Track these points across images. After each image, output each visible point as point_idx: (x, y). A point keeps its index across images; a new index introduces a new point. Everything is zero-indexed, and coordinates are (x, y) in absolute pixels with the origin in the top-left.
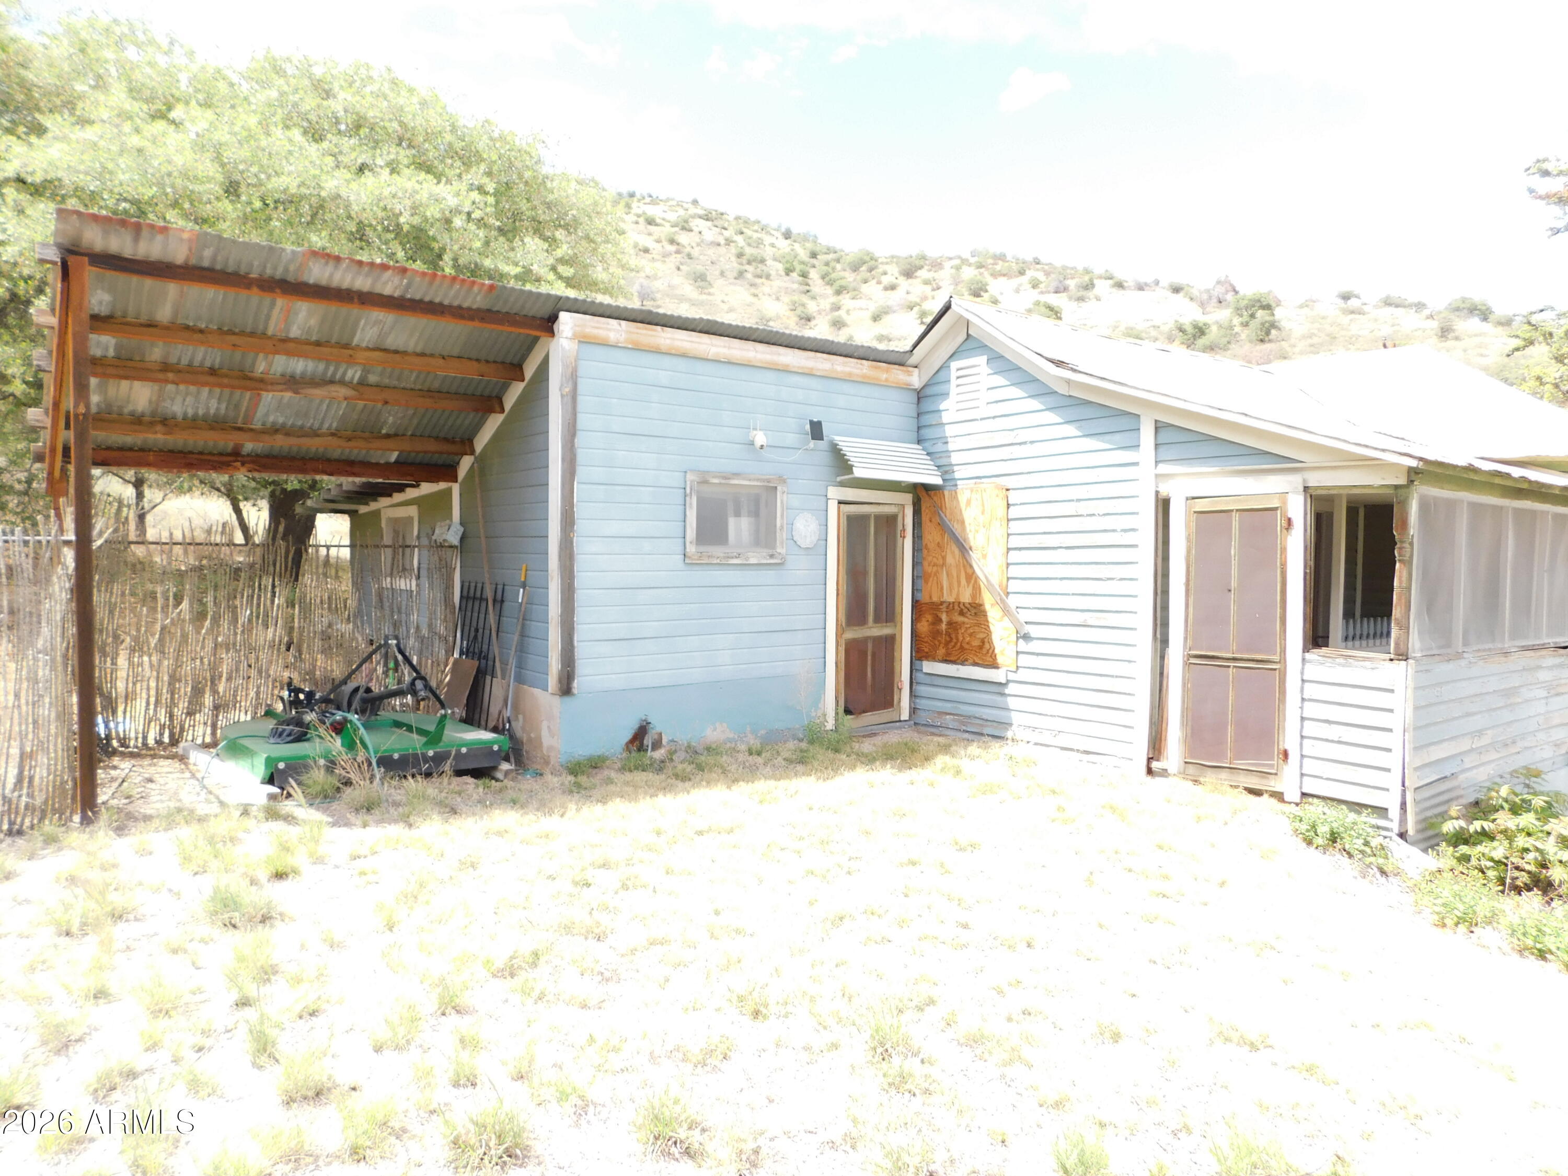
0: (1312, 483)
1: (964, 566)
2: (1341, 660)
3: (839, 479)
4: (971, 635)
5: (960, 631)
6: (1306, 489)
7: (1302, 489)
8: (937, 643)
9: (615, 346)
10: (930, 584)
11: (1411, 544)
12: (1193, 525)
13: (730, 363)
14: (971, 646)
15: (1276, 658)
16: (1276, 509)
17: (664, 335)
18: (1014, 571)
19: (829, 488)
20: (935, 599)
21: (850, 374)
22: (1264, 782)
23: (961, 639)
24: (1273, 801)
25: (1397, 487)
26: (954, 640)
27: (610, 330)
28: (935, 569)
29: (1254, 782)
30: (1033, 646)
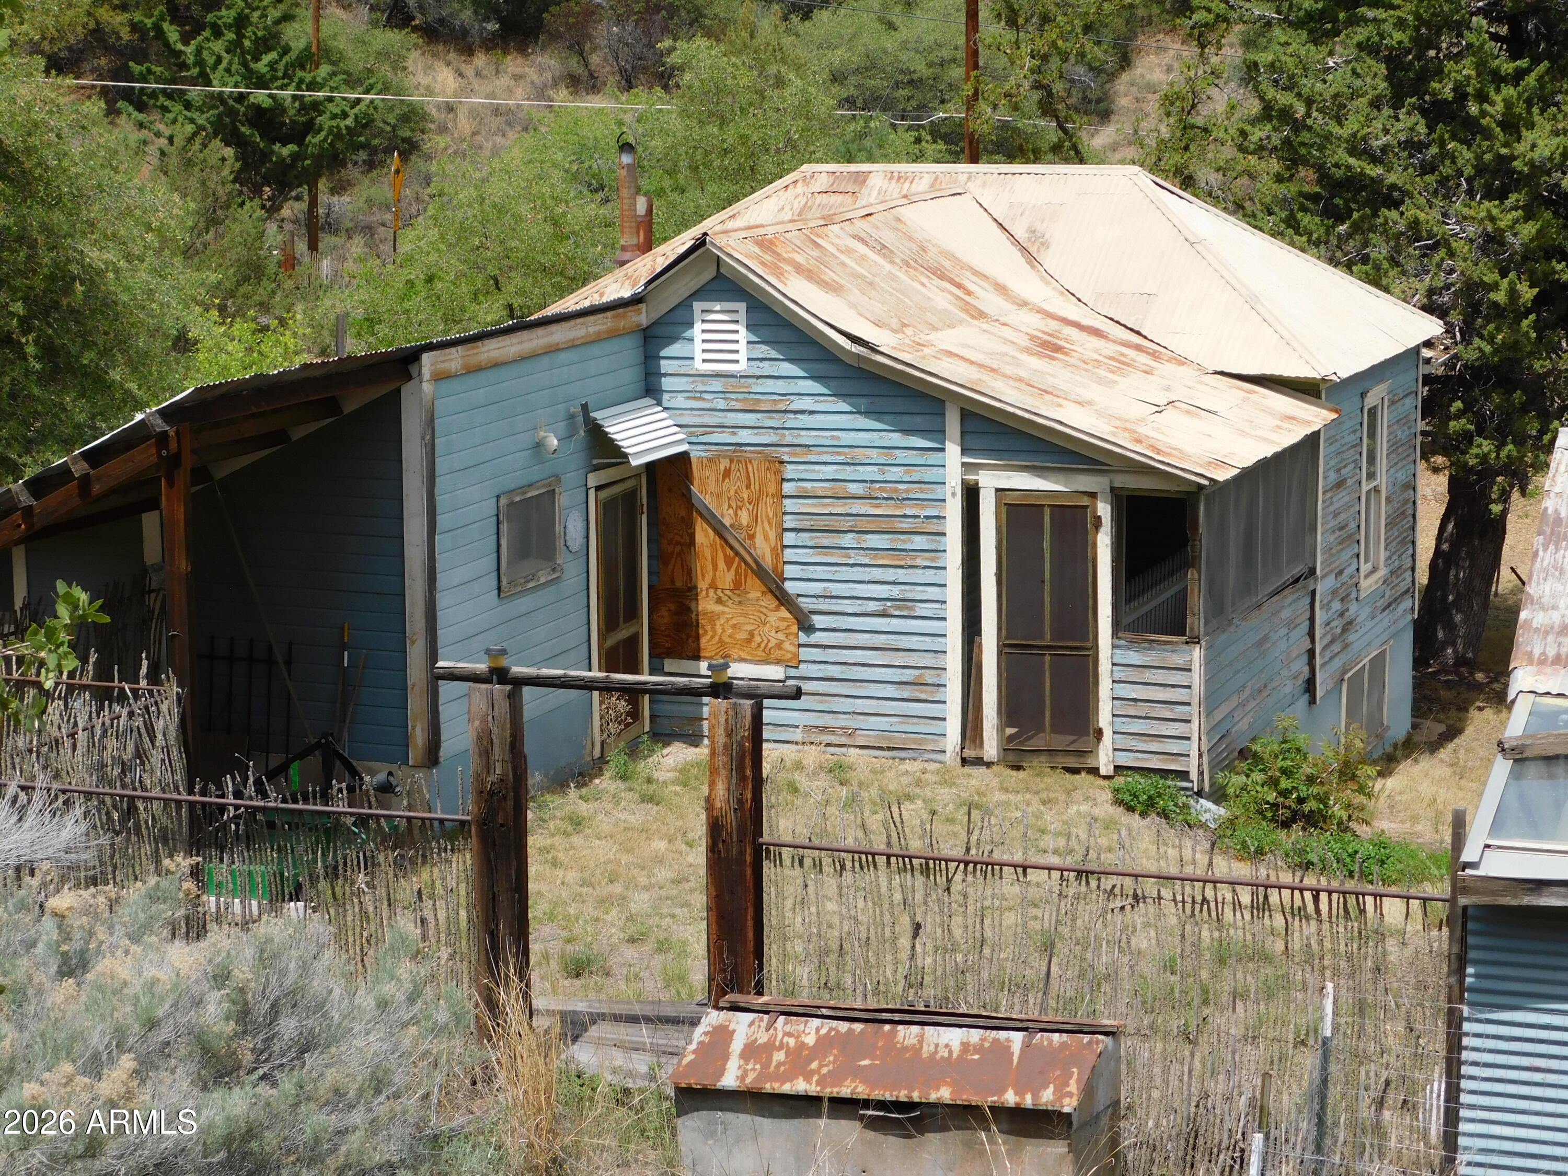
0: (1117, 485)
1: (722, 547)
2: (1146, 645)
3: (595, 462)
4: (734, 626)
5: (718, 623)
6: (1112, 489)
7: (1108, 490)
8: (684, 636)
9: (456, 376)
10: (670, 567)
11: (1200, 541)
12: (1004, 516)
13: (523, 359)
14: (735, 639)
15: (1089, 644)
16: (1087, 507)
17: (486, 348)
18: (789, 554)
19: (590, 475)
20: (679, 584)
21: (599, 333)
22: (1082, 760)
23: (719, 631)
24: (1091, 778)
25: (1188, 493)
26: (710, 633)
27: (451, 360)
28: (678, 548)
29: (1071, 762)
30: (817, 638)
